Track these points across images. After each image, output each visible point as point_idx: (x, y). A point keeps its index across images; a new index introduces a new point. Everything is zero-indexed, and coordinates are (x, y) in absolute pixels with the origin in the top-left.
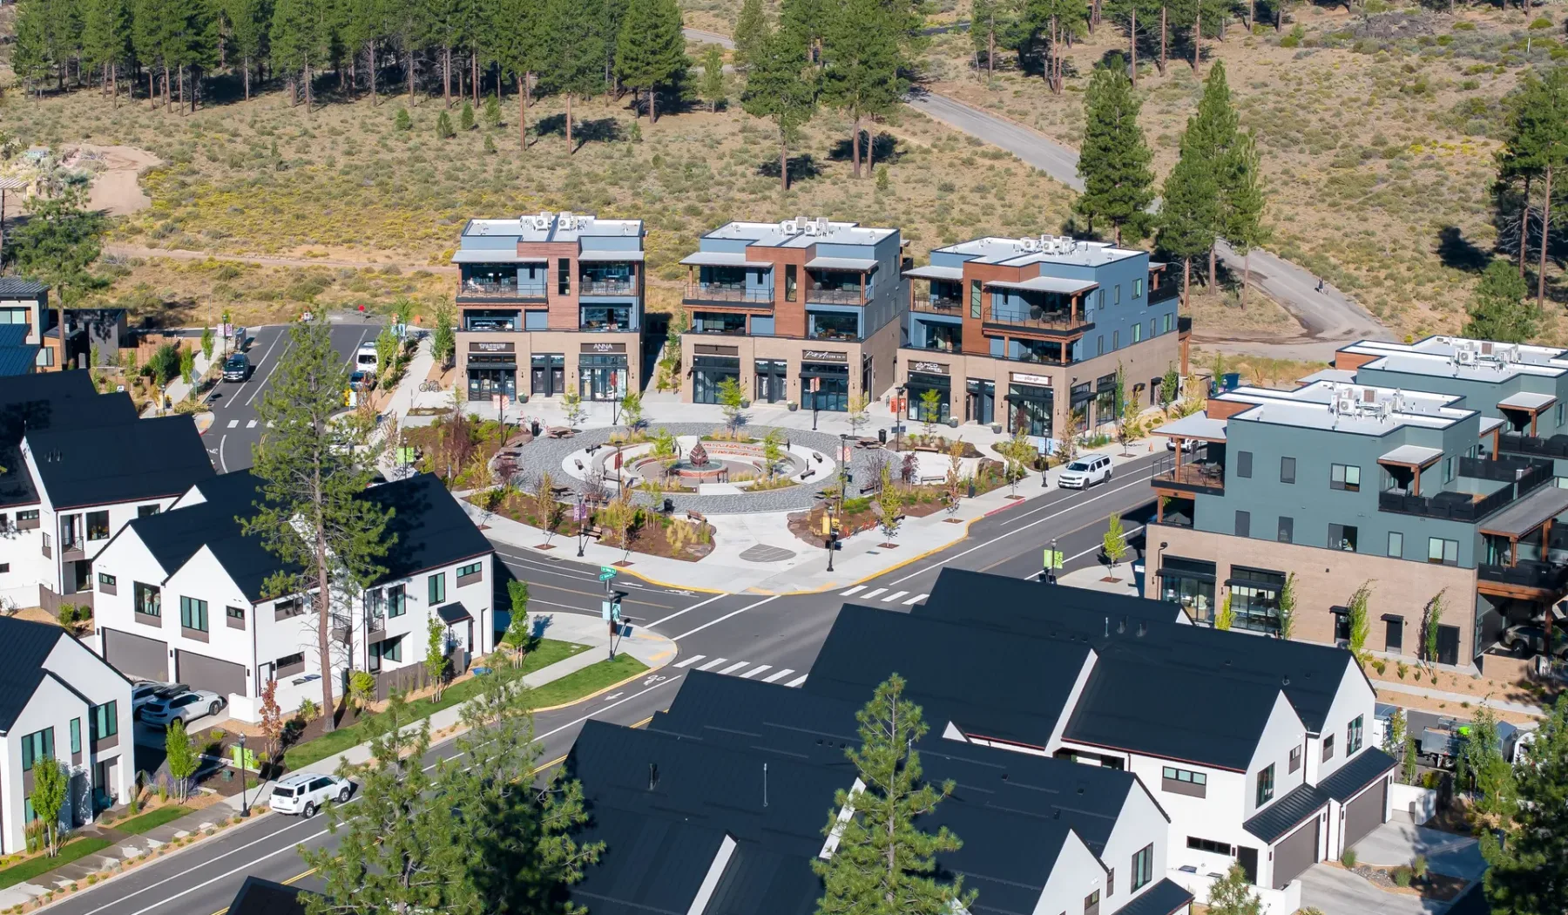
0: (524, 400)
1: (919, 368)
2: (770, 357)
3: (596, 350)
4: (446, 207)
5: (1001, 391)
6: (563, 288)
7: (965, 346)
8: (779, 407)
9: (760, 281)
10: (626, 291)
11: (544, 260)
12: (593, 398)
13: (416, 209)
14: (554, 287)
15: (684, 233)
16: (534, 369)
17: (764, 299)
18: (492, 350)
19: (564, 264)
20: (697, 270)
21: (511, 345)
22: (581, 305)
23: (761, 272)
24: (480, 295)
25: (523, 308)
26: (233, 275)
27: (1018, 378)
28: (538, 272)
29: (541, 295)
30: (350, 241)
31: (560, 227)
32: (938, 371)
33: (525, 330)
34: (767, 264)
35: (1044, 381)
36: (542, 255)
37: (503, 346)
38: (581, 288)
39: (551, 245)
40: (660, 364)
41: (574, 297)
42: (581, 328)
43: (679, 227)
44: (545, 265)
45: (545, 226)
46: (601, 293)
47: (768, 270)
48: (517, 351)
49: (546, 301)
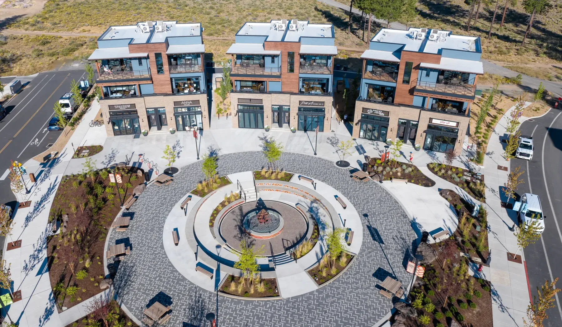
0: (146, 134)
1: (369, 112)
2: (280, 104)
3: (183, 104)
4: (137, 9)
5: (423, 127)
6: (160, 70)
7: (397, 100)
8: (285, 130)
9: (273, 62)
10: (196, 68)
11: (145, 55)
12: (184, 130)
13: (127, 10)
14: (154, 70)
15: (211, 16)
16: (149, 118)
17: (276, 72)
18: (122, 109)
19: (158, 56)
20: (235, 56)
21: (134, 105)
22: (171, 79)
23: (273, 57)
24: (111, 77)
25: (137, 83)
26: (45, 43)
27: (434, 121)
28: (143, 61)
29: (147, 75)
30: (101, 24)
31: (156, 31)
32: (382, 115)
33: (141, 96)
34: (277, 52)
35: (454, 124)
36: (144, 52)
37: (129, 106)
38: (170, 70)
39: (149, 45)
40: (215, 91)
41: (166, 76)
42: (173, 94)
43: (209, 14)
44: (147, 58)
45: (148, 30)
46: (182, 72)
47: (277, 56)
48: (137, 108)
49: (151, 79)
